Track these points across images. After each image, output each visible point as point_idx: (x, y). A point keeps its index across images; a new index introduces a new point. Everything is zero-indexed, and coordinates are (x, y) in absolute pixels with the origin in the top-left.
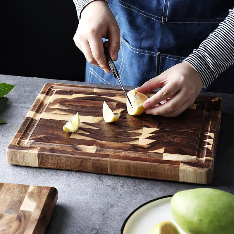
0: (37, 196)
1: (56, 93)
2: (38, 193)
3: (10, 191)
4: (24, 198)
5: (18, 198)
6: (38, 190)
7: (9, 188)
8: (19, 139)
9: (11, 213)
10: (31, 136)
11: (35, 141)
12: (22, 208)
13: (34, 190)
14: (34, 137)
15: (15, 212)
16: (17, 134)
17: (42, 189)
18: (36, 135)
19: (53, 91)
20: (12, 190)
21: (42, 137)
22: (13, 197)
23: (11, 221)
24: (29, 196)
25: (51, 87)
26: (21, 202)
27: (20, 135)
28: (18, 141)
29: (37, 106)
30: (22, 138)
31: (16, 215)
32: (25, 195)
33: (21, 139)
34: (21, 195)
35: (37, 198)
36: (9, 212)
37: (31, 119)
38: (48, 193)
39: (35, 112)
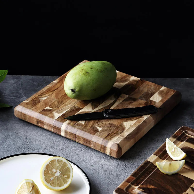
0: (165, 94)
1: (187, 141)
2: (166, 92)
3: (148, 87)
4: (156, 93)
5: (151, 92)
6: (167, 91)
7: (148, 84)
8: (130, 183)
9: (142, 100)
10: (142, 184)
11: (144, 191)
12: (151, 99)
13: (164, 90)
14: (144, 186)
15: (145, 99)
16: (130, 178)
17: (170, 91)
18: (147, 184)
19: (186, 137)
20: (150, 86)
21: (152, 189)
22: (148, 90)
23: (141, 104)
24: (159, 92)
25: (186, 132)
26: (152, 94)
27: (133, 180)
28: (128, 185)
29: (163, 150)
30: (133, 184)
31: (145, 102)
32: (157, 92)
33: (131, 185)
34: (154, 91)
35: (164, 95)
36: (141, 99)
37: (150, 164)
38: (173, 94)
39: (157, 156)
